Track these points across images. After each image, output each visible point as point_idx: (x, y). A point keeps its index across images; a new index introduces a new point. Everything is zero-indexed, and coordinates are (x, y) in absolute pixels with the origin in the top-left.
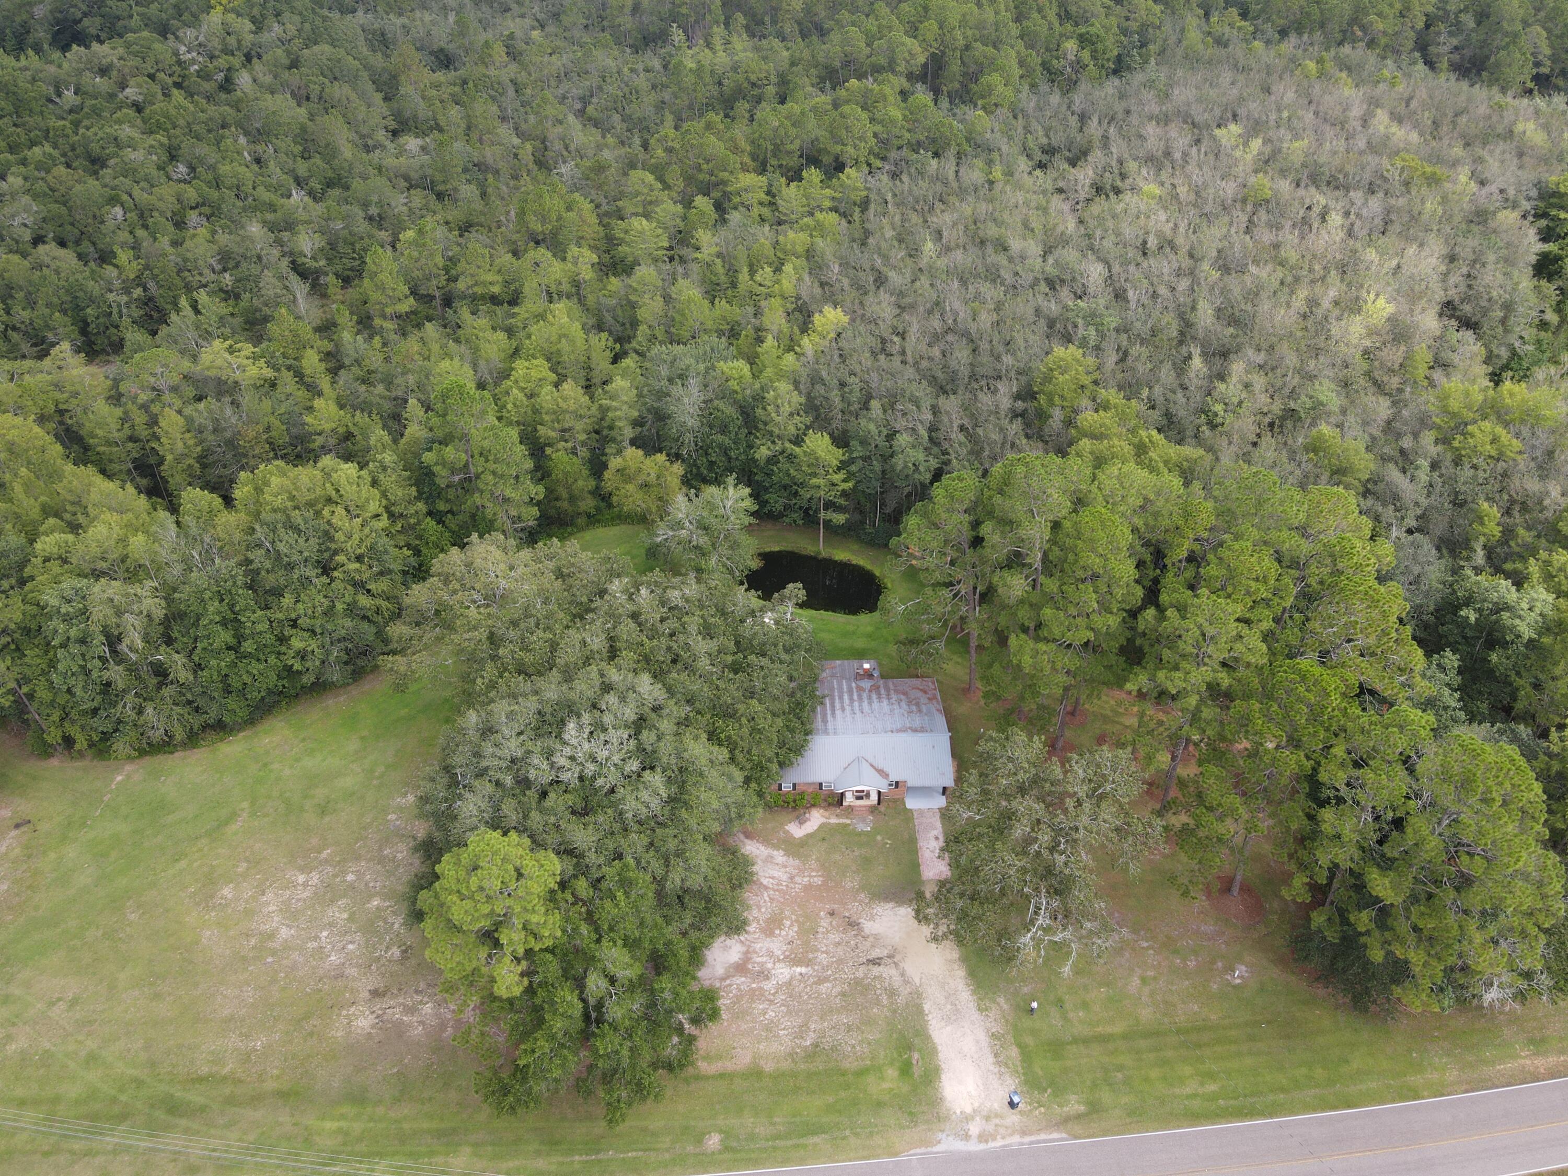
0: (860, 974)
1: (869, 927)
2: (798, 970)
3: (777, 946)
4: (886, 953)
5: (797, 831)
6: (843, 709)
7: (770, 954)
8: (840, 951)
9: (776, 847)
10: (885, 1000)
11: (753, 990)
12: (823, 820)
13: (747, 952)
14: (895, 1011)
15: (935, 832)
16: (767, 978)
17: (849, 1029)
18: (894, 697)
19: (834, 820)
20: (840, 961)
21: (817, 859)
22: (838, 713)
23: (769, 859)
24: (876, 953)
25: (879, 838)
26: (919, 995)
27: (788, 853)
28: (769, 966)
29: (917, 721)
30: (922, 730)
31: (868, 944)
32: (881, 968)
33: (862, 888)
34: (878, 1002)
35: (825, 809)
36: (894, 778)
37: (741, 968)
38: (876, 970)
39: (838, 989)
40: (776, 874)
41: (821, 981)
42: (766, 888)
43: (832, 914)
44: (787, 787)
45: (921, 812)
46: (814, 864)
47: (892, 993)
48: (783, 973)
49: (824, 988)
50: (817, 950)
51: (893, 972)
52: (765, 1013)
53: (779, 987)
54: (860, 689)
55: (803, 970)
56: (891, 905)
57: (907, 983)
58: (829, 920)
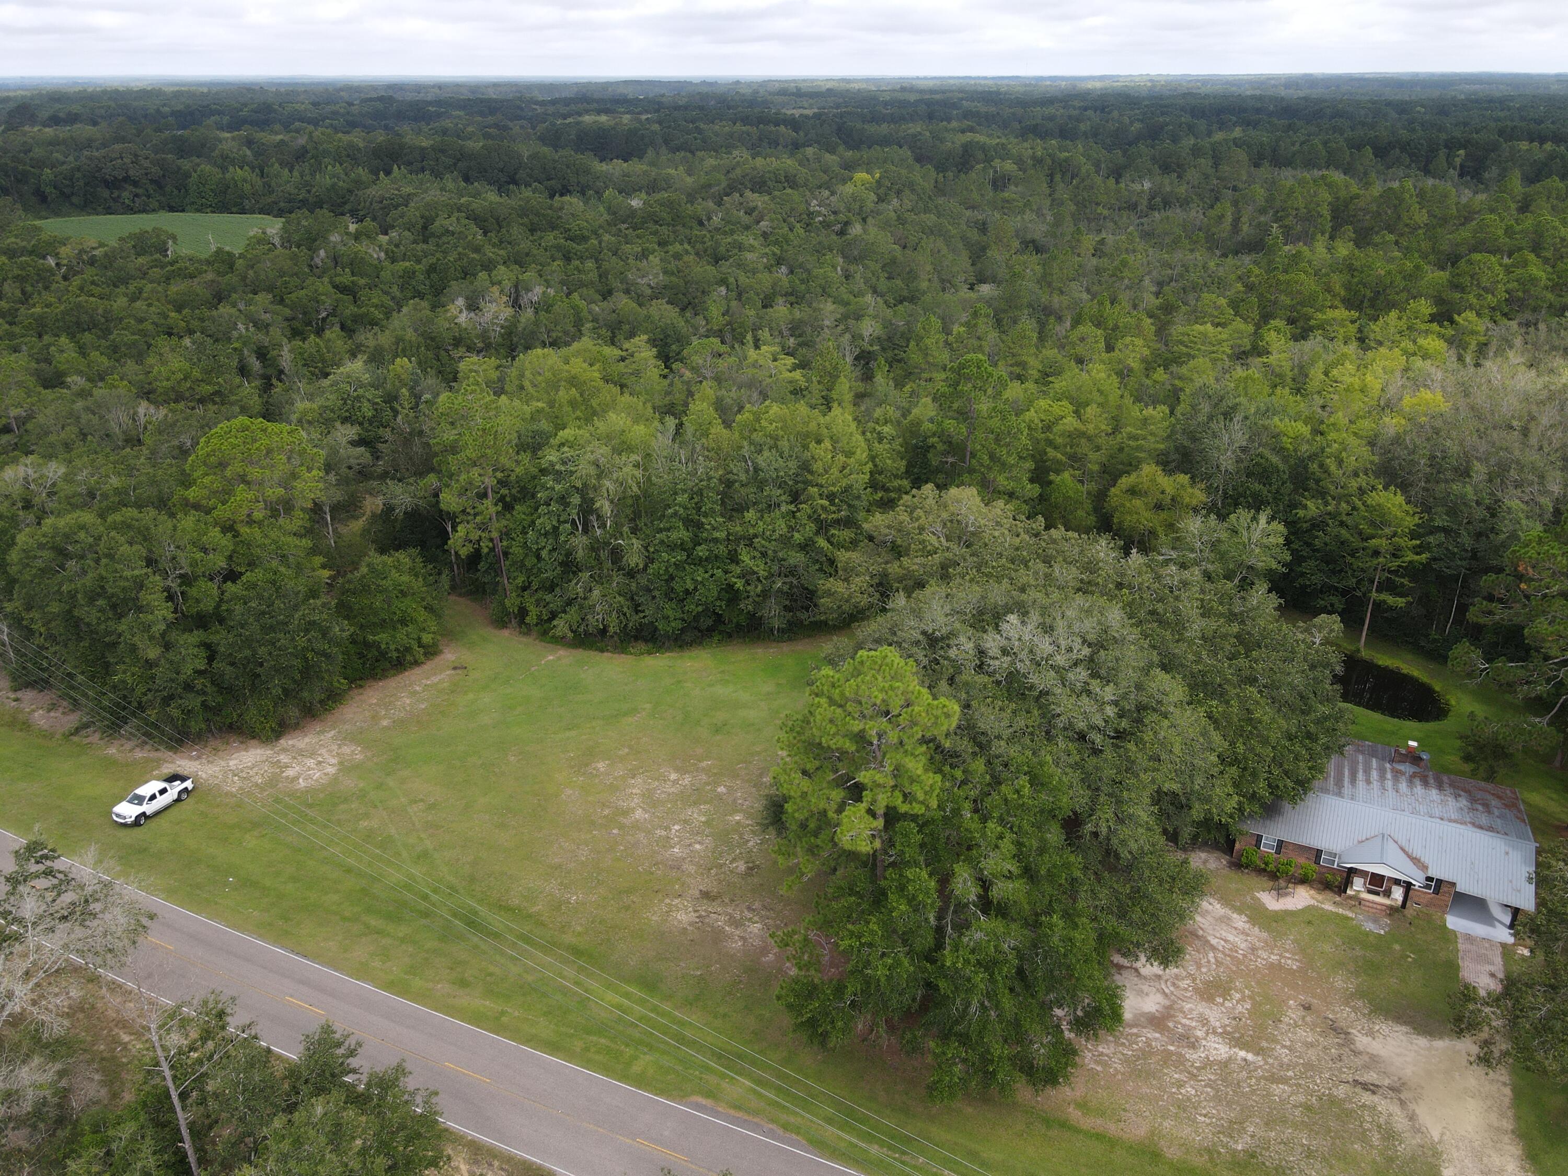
0: (1341, 1091)
1: (1362, 1041)
2: (1242, 1054)
3: (1216, 1015)
4: (1386, 1082)
5: (1270, 902)
6: (1368, 782)
7: (1204, 1021)
8: (1312, 1054)
9: (1240, 911)
10: (1376, 1139)
11: (1170, 1053)
12: (1313, 902)
13: (1169, 1008)
14: (1390, 1160)
15: (1492, 968)
16: (1193, 1046)
17: (1309, 1154)
18: (1449, 790)
19: (1329, 907)
20: (1309, 1066)
21: (1295, 941)
22: (1361, 784)
23: (1224, 920)
24: (1371, 1077)
25: (1397, 947)
26: (1437, 1154)
27: (1253, 920)
28: (1199, 1034)
29: (1484, 819)
30: (1490, 829)
31: (1359, 1062)
32: (1376, 1098)
33: (1360, 994)
34: (1363, 1137)
35: (1319, 890)
36: (1436, 872)
37: (1158, 1021)
38: (1367, 1098)
39: (1301, 1098)
40: (1231, 938)
41: (1274, 1079)
42: (1213, 948)
43: (1307, 1008)
44: (1267, 847)
45: (1469, 938)
46: (1289, 944)
47: (1389, 1135)
48: (1220, 1049)
49: (1278, 1089)
50: (1276, 1041)
51: (1395, 1109)
52: (1180, 1085)
53: (1207, 1064)
54: (1397, 774)
55: (1250, 1057)
56: (1404, 1029)
57: (1417, 1131)
58: (1301, 1012)
